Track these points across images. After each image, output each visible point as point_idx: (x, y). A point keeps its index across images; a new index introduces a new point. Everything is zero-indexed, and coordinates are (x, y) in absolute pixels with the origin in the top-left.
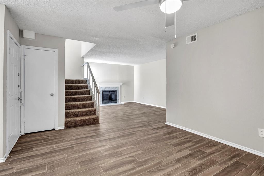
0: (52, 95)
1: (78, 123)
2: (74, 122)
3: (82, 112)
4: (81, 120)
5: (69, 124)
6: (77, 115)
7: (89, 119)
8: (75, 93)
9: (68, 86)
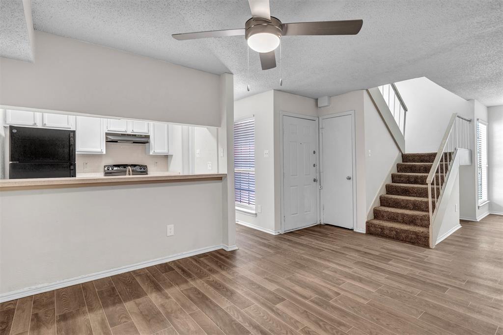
0: (349, 178)
1: (387, 232)
2: (379, 228)
3: (403, 215)
4: (391, 229)
5: (373, 229)
6: (393, 218)
7: (407, 231)
8: (415, 180)
9: (408, 165)
